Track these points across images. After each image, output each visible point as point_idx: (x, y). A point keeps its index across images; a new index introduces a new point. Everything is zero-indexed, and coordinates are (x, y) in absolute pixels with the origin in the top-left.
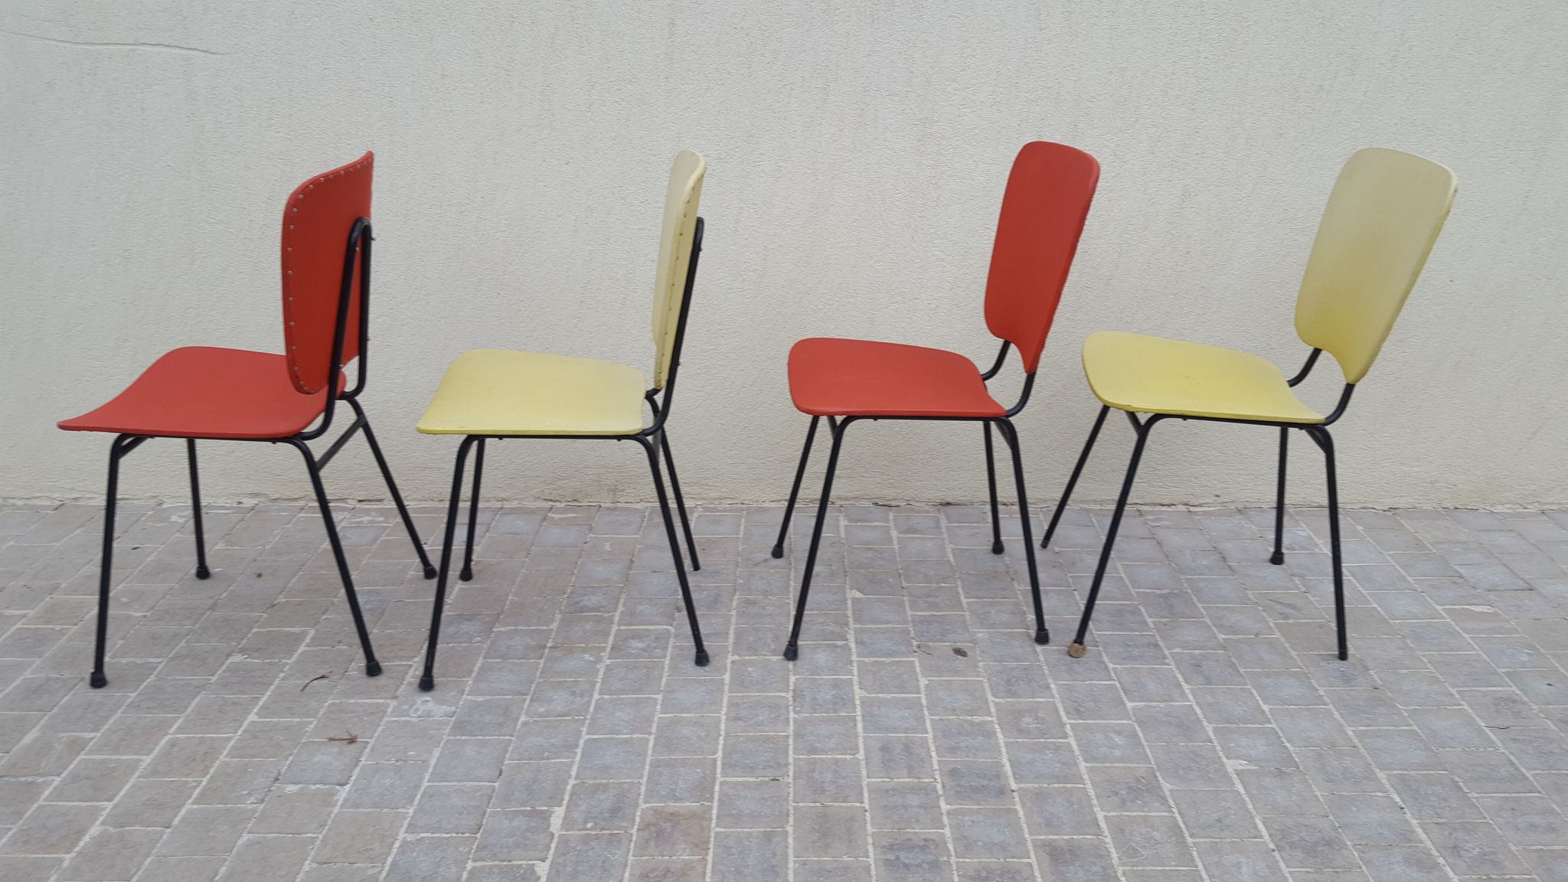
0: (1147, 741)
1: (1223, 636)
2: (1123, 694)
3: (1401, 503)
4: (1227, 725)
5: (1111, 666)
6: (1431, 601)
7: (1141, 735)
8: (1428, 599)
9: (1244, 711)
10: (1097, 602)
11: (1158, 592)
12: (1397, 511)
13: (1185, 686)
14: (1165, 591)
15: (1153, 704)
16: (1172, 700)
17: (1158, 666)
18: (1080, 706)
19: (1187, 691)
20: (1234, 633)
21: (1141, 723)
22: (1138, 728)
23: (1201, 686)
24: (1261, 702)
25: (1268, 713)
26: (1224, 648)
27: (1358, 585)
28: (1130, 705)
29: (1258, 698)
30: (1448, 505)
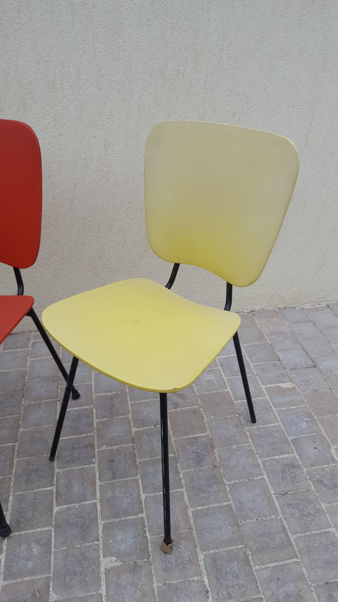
0: (55, 547)
1: (136, 430)
2: (55, 498)
3: (257, 308)
4: (113, 520)
5: (57, 470)
6: (260, 382)
7: (53, 540)
8: (259, 380)
9: (128, 503)
10: (67, 410)
11: (109, 394)
12: (255, 312)
13: (98, 483)
14: (113, 393)
15: (72, 505)
16: (85, 500)
17: (87, 466)
18: (22, 517)
19: (98, 488)
20: (143, 425)
21: (57, 527)
22: (53, 534)
23: (108, 482)
24: (141, 491)
25: (143, 502)
26: (133, 440)
27: (223, 373)
28: (56, 509)
29: (141, 488)
30: (281, 306)
